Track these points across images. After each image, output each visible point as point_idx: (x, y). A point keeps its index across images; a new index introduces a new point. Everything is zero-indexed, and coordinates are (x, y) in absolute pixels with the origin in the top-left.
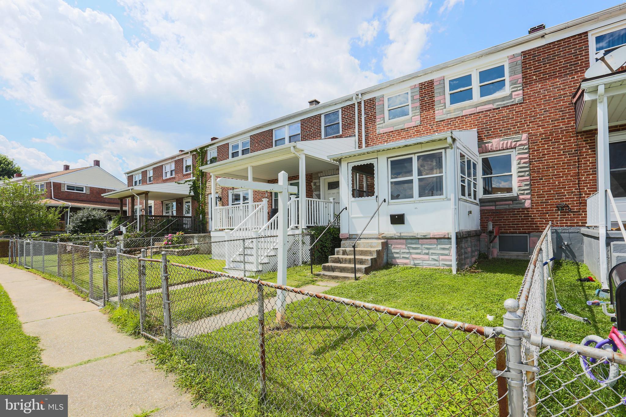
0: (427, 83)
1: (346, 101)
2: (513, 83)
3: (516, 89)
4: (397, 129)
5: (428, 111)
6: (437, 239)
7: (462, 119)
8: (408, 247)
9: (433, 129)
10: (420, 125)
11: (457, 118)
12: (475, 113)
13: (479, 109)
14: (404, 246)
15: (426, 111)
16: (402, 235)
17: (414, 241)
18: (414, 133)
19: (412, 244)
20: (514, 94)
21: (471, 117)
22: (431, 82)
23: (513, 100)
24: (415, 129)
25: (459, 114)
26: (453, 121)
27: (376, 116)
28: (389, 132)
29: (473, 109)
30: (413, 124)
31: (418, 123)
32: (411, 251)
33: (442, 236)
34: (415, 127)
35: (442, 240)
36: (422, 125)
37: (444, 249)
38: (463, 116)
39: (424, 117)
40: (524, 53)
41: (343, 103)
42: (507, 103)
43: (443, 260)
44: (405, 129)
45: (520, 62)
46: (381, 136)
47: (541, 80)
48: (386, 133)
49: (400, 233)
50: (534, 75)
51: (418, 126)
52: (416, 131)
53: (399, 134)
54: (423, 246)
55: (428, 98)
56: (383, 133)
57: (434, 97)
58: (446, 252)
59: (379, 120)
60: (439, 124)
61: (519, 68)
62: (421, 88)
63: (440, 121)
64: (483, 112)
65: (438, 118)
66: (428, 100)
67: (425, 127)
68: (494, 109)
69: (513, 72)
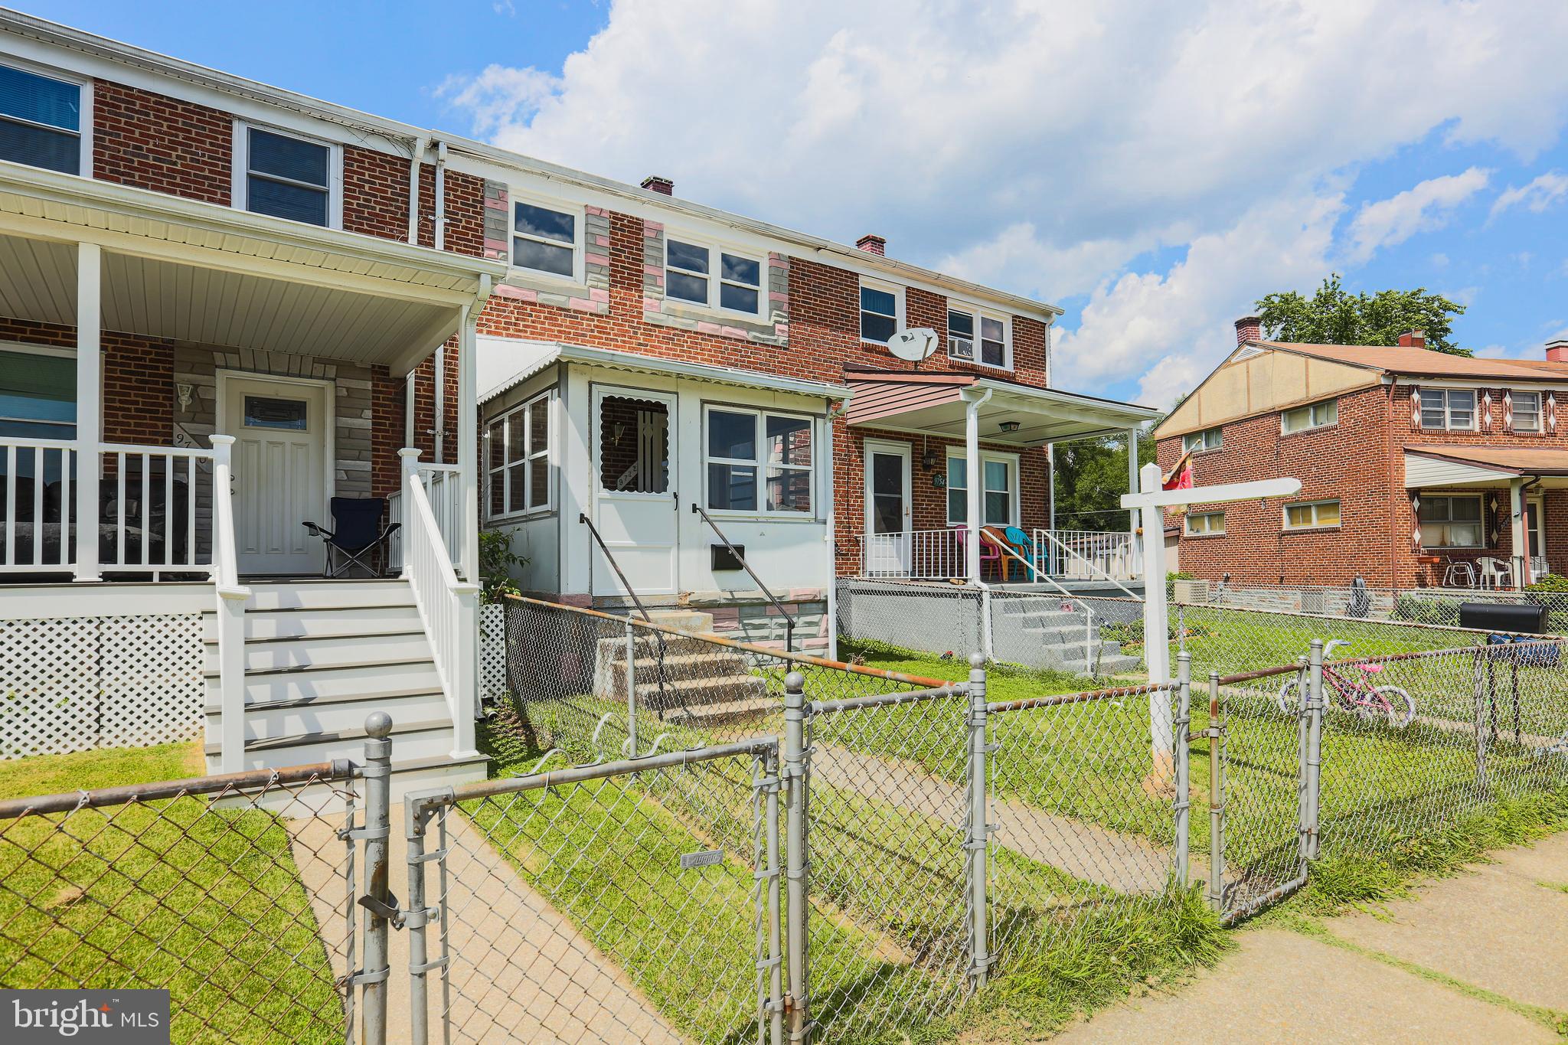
0: (629, 221)
1: (373, 133)
2: (775, 305)
3: (780, 319)
4: (545, 302)
5: (627, 289)
6: (798, 603)
7: (695, 338)
8: (744, 625)
9: (637, 338)
10: (607, 317)
11: (686, 331)
12: (717, 336)
13: (725, 331)
14: (735, 624)
15: (621, 288)
16: (737, 595)
17: (756, 611)
18: (592, 331)
19: (752, 616)
20: (778, 326)
21: (711, 341)
22: (636, 223)
23: (775, 337)
24: (596, 323)
25: (691, 325)
26: (678, 335)
27: (482, 238)
28: (523, 302)
29: (717, 327)
30: (589, 306)
31: (603, 308)
32: (752, 633)
33: (811, 598)
34: (597, 315)
35: (808, 606)
36: (612, 318)
37: (810, 624)
38: (696, 333)
39: (618, 300)
40: (793, 261)
41: (361, 136)
42: (768, 340)
43: (809, 647)
44: (568, 310)
45: (786, 273)
46: (498, 304)
47: (811, 321)
48: (514, 300)
49: (731, 592)
50: (803, 307)
51: (602, 316)
52: (597, 326)
53: (551, 319)
54: (775, 620)
55: (628, 258)
56: (505, 299)
57: (642, 261)
58: (812, 630)
59: (494, 253)
60: (651, 330)
61: (785, 282)
62: (613, 223)
63: (653, 325)
64: (730, 339)
65: (648, 316)
66: (629, 263)
67: (619, 325)
68: (748, 342)
69: (774, 286)
